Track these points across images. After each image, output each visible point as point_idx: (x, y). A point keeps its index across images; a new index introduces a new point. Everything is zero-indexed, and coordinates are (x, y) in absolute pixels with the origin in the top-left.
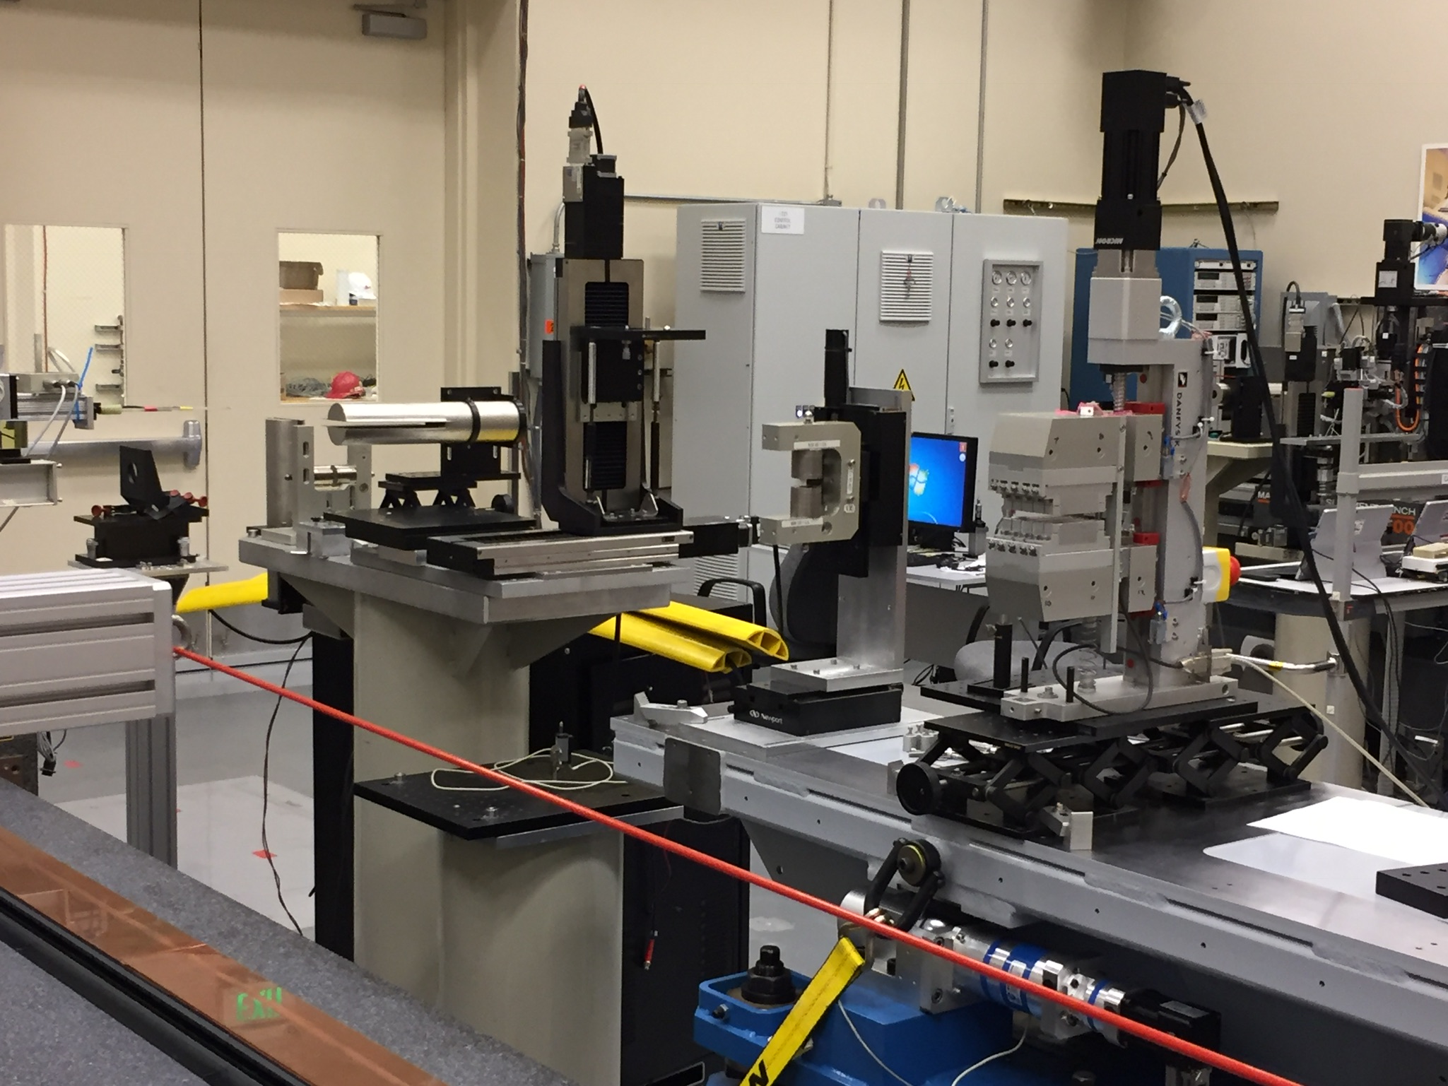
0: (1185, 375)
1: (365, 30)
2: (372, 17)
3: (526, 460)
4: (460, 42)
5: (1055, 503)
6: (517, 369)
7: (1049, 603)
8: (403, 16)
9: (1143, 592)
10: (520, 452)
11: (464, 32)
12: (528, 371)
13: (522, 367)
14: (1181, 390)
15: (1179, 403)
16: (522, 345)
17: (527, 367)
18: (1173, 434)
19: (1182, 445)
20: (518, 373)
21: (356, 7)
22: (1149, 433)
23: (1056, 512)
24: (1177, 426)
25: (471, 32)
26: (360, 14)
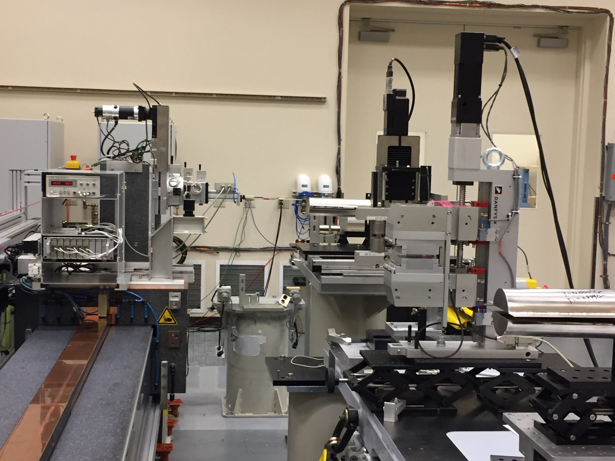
0: (500, 188)
1: (538, 45)
2: (542, 39)
3: (601, 238)
4: (583, 48)
5: (403, 248)
6: (598, 196)
7: (398, 298)
8: (557, 38)
9: (466, 298)
10: (598, 234)
11: (585, 43)
12: (604, 197)
13: (601, 195)
14: (497, 195)
15: (496, 202)
16: (602, 185)
17: (603, 195)
18: (492, 218)
19: (499, 224)
20: (599, 198)
21: (535, 35)
22: (469, 216)
23: (404, 253)
24: (495, 214)
25: (588, 44)
26: (537, 38)
